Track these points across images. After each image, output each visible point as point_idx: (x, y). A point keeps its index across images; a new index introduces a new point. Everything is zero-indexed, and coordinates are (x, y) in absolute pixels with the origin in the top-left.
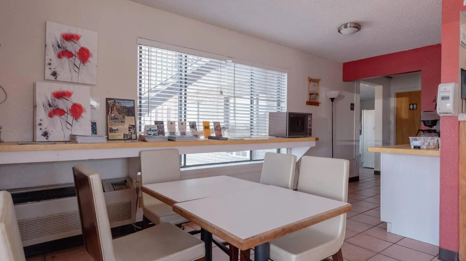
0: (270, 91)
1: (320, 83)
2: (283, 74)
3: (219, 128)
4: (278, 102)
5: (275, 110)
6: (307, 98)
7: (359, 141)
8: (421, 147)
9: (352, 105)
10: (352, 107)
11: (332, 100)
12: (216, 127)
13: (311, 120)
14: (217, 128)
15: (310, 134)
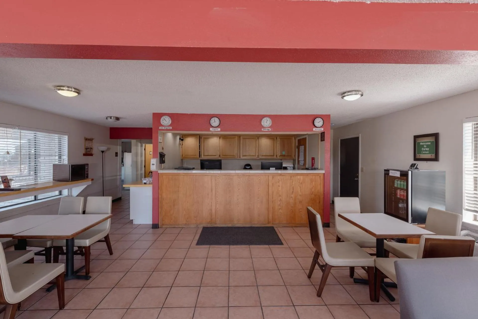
0: (52, 148)
1: (93, 140)
2: (64, 136)
3: (7, 181)
4: (60, 155)
5: (57, 163)
6: (83, 151)
7: (121, 175)
8: (147, 183)
9: (117, 154)
10: (116, 154)
11: (103, 152)
12: (3, 180)
13: (88, 168)
14: (5, 181)
15: (87, 177)
